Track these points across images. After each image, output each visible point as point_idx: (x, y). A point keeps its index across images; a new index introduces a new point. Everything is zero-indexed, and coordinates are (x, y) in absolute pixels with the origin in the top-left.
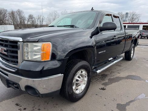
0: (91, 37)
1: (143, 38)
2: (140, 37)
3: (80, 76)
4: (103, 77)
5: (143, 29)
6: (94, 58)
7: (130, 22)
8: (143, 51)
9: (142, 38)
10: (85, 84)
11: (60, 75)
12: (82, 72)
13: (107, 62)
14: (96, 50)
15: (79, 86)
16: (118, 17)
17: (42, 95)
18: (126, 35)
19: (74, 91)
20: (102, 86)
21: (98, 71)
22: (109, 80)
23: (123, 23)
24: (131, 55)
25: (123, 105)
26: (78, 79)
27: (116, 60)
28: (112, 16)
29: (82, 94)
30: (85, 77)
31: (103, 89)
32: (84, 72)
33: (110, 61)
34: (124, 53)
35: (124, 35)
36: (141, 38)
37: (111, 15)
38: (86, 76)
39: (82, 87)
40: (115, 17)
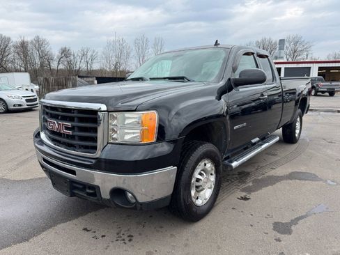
0: (219, 98)
1: (320, 93)
2: (313, 92)
3: (202, 172)
4: (242, 177)
5: (319, 75)
6: (226, 139)
7: (290, 60)
8: (320, 123)
9: (318, 93)
10: (210, 188)
11: (171, 168)
12: (205, 165)
13: (249, 146)
14: (229, 122)
15: (202, 190)
16: (267, 57)
17: (141, 204)
18: (284, 90)
19: (194, 200)
20: (243, 194)
21: (235, 164)
22: (255, 181)
23: (276, 63)
24: (295, 133)
25: (286, 223)
26: (200, 177)
27: (265, 143)
28: (255, 55)
29: (206, 207)
30: (211, 174)
31: (245, 199)
32: (209, 166)
33: (255, 143)
34: (281, 129)
35: (280, 90)
36: (316, 95)
37: (253, 54)
38: (213, 173)
39: (207, 193)
40: (261, 56)
